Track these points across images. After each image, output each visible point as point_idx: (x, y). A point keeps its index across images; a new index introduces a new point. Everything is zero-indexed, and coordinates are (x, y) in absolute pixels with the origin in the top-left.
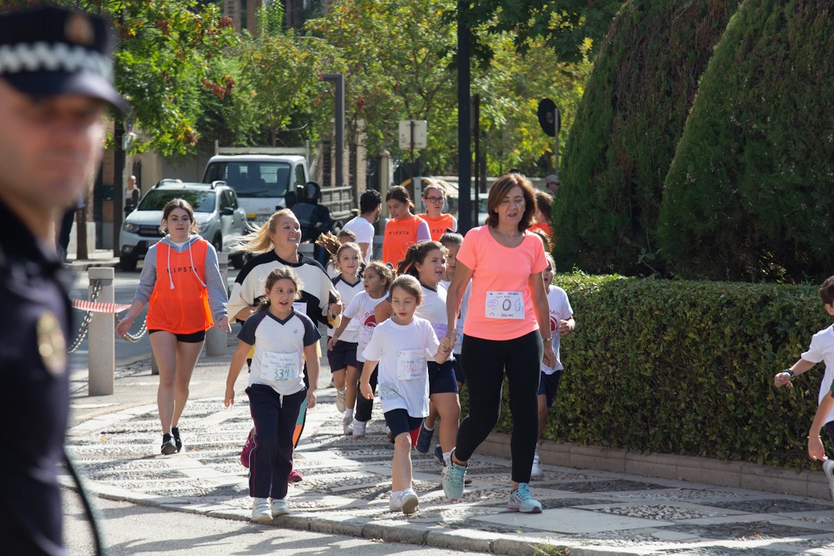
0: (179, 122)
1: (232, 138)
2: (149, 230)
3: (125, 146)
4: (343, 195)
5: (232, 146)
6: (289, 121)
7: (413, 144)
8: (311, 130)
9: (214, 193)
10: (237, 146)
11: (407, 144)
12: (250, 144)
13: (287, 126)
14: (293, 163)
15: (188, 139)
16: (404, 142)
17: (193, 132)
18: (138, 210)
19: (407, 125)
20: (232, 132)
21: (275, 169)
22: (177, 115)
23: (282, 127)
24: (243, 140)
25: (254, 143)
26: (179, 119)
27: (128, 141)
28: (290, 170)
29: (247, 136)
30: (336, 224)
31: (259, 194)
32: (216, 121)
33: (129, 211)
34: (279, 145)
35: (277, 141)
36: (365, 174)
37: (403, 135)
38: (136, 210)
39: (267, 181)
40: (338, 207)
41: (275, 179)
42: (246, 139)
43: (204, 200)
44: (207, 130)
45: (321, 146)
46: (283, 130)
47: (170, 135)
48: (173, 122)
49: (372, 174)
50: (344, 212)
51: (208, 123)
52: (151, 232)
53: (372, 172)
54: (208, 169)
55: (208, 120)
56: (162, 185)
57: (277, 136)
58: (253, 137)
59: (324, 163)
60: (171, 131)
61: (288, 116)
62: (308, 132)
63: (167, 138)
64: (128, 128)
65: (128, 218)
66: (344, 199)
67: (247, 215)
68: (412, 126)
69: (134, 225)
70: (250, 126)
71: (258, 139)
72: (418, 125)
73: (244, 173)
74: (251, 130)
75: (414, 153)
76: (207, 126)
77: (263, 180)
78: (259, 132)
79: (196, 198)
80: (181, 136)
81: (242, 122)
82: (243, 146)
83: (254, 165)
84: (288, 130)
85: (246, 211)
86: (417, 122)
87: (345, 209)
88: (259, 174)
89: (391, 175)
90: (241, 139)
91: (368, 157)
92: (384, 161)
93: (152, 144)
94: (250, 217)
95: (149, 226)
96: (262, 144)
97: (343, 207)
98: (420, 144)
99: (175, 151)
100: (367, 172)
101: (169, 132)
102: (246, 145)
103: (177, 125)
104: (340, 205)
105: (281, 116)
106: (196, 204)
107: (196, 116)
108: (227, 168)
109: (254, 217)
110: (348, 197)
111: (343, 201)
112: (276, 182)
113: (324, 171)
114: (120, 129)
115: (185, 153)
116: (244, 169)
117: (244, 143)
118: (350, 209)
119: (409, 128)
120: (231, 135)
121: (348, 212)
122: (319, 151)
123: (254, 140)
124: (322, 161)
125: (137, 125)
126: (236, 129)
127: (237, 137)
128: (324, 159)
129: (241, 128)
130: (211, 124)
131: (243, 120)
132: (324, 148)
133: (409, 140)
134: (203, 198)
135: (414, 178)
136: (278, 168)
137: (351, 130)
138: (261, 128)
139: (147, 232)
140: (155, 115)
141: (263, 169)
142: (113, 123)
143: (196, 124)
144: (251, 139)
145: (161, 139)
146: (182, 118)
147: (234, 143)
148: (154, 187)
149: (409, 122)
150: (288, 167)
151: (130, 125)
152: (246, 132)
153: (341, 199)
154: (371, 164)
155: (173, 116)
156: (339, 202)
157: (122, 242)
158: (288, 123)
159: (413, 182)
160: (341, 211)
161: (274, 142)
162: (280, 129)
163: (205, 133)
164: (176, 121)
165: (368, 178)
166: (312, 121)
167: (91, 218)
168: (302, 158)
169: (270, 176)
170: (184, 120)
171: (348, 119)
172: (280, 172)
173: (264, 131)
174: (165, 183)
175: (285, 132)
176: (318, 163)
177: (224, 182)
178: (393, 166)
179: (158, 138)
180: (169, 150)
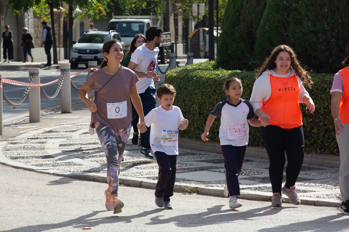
0: (96, 5)
1: (123, 12)
2: (83, 51)
3: (74, 16)
4: (167, 36)
5: (123, 15)
6: (146, 4)
7: (198, 14)
8: (157, 8)
9: (111, 35)
10: (125, 15)
11: (196, 14)
12: (131, 15)
13: (145, 7)
14: (145, 22)
15: (100, 12)
16: (195, 13)
17: (102, 9)
18: (78, 43)
19: (196, 6)
20: (122, 9)
21: (138, 25)
22: (95, 3)
23: (143, 7)
24: (128, 13)
25: (132, 14)
26: (96, 4)
27: (75, 13)
28: (144, 25)
29: (129, 11)
30: (164, 48)
31: (131, 36)
32: (115, 4)
33: (75, 43)
34: (142, 15)
35: (141, 13)
36: (182, 26)
37: (194, 10)
38: (77, 43)
39: (135, 30)
40: (165, 41)
41: (137, 29)
42: (129, 12)
43: (106, 39)
44: (112, 8)
45: (162, 15)
46: (144, 8)
47: (92, 11)
48: (94, 5)
49: (185, 27)
50: (168, 43)
51: (112, 5)
52: (83, 52)
53: (185, 26)
54: (109, 26)
55: (112, 4)
56: (88, 32)
57: (141, 11)
58: (131, 11)
59: (164, 22)
60: (93, 9)
61: (145, 2)
62: (156, 9)
63: (91, 12)
64: (75, 8)
65: (74, 46)
66: (168, 38)
67: (125, 45)
68: (198, 6)
69: (76, 49)
70: (130, 6)
71: (134, 12)
72: (201, 6)
73: (124, 27)
74: (131, 8)
75: (199, 18)
76: (112, 7)
77: (133, 30)
78: (134, 9)
79: (104, 38)
80: (97, 11)
81: (127, 5)
82: (127, 15)
83: (129, 23)
84: (145, 8)
85: (125, 43)
86: (200, 4)
87: (168, 42)
88: (131, 27)
89: (193, 27)
90: (126, 12)
91: (183, 19)
92: (190, 21)
93: (85, 14)
94: (126, 45)
95: (82, 49)
96: (136, 14)
97: (167, 41)
98: (202, 14)
99: (94, 17)
100: (183, 26)
101: (92, 10)
102: (129, 15)
103: (95, 6)
104: (166, 40)
105: (142, 2)
106: (104, 40)
107: (107, 2)
108: (117, 24)
109: (128, 45)
110: (169, 37)
111: (167, 38)
112: (138, 30)
113: (164, 26)
114: (71, 8)
115: (98, 19)
116: (124, 25)
117: (128, 14)
118: (170, 42)
119: (197, 7)
120: (122, 10)
121: (169, 43)
122: (161, 17)
123: (132, 12)
124: (163, 21)
125: (78, 6)
126: (124, 8)
127: (125, 11)
128: (164, 20)
129: (126, 7)
130: (114, 6)
131: (127, 4)
132: (164, 16)
133: (197, 12)
134: (106, 38)
135: (199, 28)
136: (139, 24)
137: (173, 8)
138: (135, 7)
139: (82, 52)
140: (85, 2)
141: (133, 25)
142: (68, 5)
143: (107, 6)
144: (131, 12)
145: (89, 13)
146: (97, 4)
147: (124, 14)
148: (85, 33)
149: (197, 4)
150: (143, 24)
151: (75, 7)
152: (129, 9)
153: (166, 38)
154: (184, 23)
155: (93, 2)
156: (165, 39)
157: (72, 56)
158: (146, 5)
159: (199, 30)
160: (166, 42)
161: (140, 13)
162: (142, 8)
163: (111, 10)
164: (95, 5)
165: (183, 28)
166: (158, 4)
167: (62, 46)
168: (149, 20)
169: (135, 27)
170: (98, 4)
171: (172, 3)
172: (140, 26)
173: (136, 9)
174: (90, 31)
175: (145, 9)
176: (161, 23)
177: (115, 31)
178: (194, 23)
179: (87, 13)
180: (92, 17)
